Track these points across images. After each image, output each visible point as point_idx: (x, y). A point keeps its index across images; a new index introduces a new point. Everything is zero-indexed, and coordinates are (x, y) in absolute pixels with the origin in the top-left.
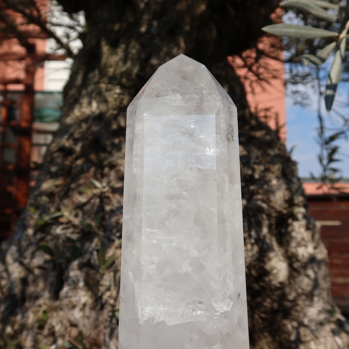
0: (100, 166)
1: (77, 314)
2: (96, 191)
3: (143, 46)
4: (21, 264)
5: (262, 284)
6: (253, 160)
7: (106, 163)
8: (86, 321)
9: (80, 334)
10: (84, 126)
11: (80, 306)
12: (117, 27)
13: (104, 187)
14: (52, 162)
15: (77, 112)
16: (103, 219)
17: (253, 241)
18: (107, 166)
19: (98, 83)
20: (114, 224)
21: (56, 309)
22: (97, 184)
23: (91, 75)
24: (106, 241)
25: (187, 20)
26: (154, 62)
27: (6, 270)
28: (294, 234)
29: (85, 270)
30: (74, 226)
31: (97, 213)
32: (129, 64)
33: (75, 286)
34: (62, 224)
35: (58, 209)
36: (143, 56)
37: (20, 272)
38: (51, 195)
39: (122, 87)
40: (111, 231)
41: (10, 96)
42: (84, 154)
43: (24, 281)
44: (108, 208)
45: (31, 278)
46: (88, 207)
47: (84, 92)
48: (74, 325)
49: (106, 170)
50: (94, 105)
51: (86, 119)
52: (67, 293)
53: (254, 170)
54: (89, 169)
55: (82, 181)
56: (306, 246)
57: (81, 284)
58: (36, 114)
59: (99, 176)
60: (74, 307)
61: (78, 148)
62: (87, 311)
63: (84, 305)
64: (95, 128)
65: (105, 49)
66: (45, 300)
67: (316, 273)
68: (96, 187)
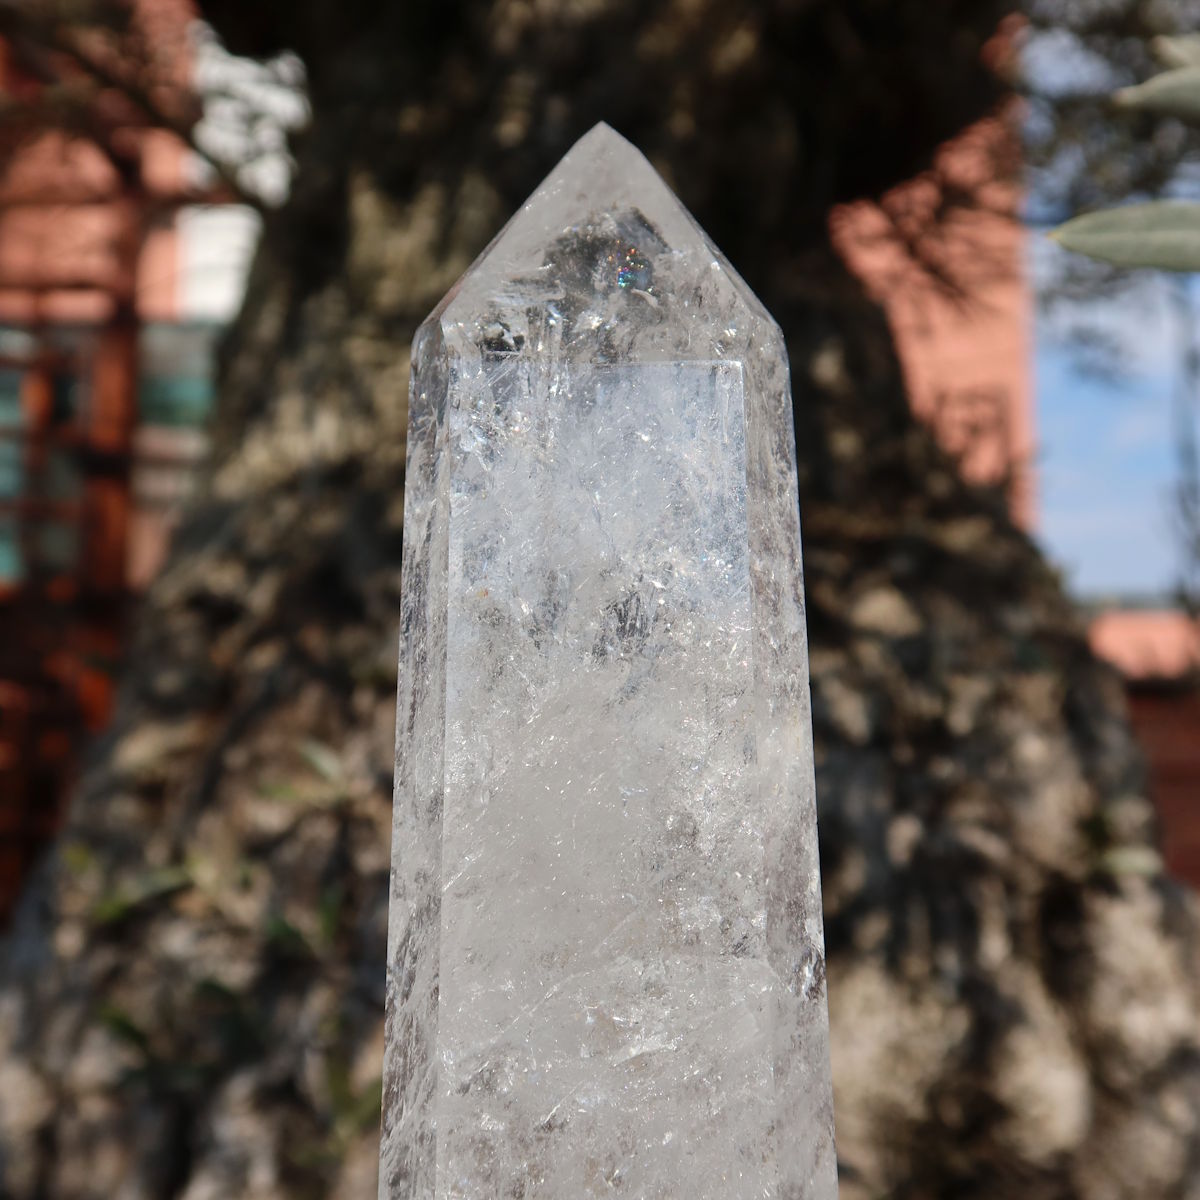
0: (338, 681)
4: (37, 1068)
6: (945, 655)
7: (362, 668)
10: (286, 509)
12: (411, 120)
13: (351, 776)
17: (948, 992)
18: (367, 681)
19: (337, 337)
22: (325, 762)
23: (311, 305)
24: (356, 1009)
25: (683, 92)
30: (237, 931)
35: (178, 857)
38: (152, 791)
42: (278, 627)
43: (46, 1142)
44: (366, 863)
45: (69, 1129)
46: (287, 857)
47: (288, 373)
50: (327, 424)
51: (292, 484)
53: (947, 697)
57: (262, 1177)
61: (261, 597)
64: (325, 521)
65: (366, 205)
68: (318, 777)
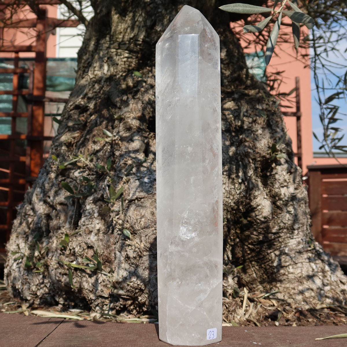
0: (111, 120)
1: (92, 238)
2: (108, 140)
3: (149, 15)
4: (45, 202)
5: (249, 219)
6: (242, 114)
7: (116, 117)
8: (100, 243)
9: (96, 253)
10: (97, 87)
11: (95, 231)
13: (115, 136)
14: (69, 118)
15: (90, 75)
16: (114, 162)
17: (240, 181)
18: (117, 119)
19: (109, 48)
20: (123, 165)
21: (75, 235)
22: (109, 134)
23: (102, 41)
24: (116, 178)
26: (159, 28)
27: (33, 209)
28: (277, 176)
29: (99, 203)
30: (90, 169)
31: (109, 157)
32: (136, 31)
33: (91, 216)
34: (79, 168)
35: (76, 156)
36: (149, 23)
37: (44, 210)
38: (69, 145)
39: (131, 51)
40: (120, 171)
41: (21, 64)
42: (97, 111)
43: (48, 217)
44: (117, 153)
45: (54, 213)
46: (101, 153)
47: (96, 57)
48: (90, 247)
49: (116, 122)
50: (106, 67)
51: (98, 81)
52: (84, 222)
53: (243, 122)
54: (101, 122)
55: (95, 132)
56: (287, 186)
57: (96, 215)
58: (48, 83)
59: (110, 128)
60: (91, 232)
61: (91, 106)
62: (101, 235)
63: (99, 230)
64: (106, 89)
65: (115, 17)
66: (66, 229)
67: (295, 209)
68: (108, 137)
